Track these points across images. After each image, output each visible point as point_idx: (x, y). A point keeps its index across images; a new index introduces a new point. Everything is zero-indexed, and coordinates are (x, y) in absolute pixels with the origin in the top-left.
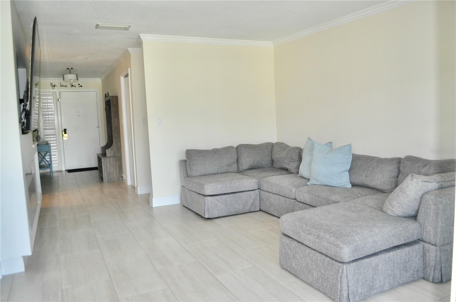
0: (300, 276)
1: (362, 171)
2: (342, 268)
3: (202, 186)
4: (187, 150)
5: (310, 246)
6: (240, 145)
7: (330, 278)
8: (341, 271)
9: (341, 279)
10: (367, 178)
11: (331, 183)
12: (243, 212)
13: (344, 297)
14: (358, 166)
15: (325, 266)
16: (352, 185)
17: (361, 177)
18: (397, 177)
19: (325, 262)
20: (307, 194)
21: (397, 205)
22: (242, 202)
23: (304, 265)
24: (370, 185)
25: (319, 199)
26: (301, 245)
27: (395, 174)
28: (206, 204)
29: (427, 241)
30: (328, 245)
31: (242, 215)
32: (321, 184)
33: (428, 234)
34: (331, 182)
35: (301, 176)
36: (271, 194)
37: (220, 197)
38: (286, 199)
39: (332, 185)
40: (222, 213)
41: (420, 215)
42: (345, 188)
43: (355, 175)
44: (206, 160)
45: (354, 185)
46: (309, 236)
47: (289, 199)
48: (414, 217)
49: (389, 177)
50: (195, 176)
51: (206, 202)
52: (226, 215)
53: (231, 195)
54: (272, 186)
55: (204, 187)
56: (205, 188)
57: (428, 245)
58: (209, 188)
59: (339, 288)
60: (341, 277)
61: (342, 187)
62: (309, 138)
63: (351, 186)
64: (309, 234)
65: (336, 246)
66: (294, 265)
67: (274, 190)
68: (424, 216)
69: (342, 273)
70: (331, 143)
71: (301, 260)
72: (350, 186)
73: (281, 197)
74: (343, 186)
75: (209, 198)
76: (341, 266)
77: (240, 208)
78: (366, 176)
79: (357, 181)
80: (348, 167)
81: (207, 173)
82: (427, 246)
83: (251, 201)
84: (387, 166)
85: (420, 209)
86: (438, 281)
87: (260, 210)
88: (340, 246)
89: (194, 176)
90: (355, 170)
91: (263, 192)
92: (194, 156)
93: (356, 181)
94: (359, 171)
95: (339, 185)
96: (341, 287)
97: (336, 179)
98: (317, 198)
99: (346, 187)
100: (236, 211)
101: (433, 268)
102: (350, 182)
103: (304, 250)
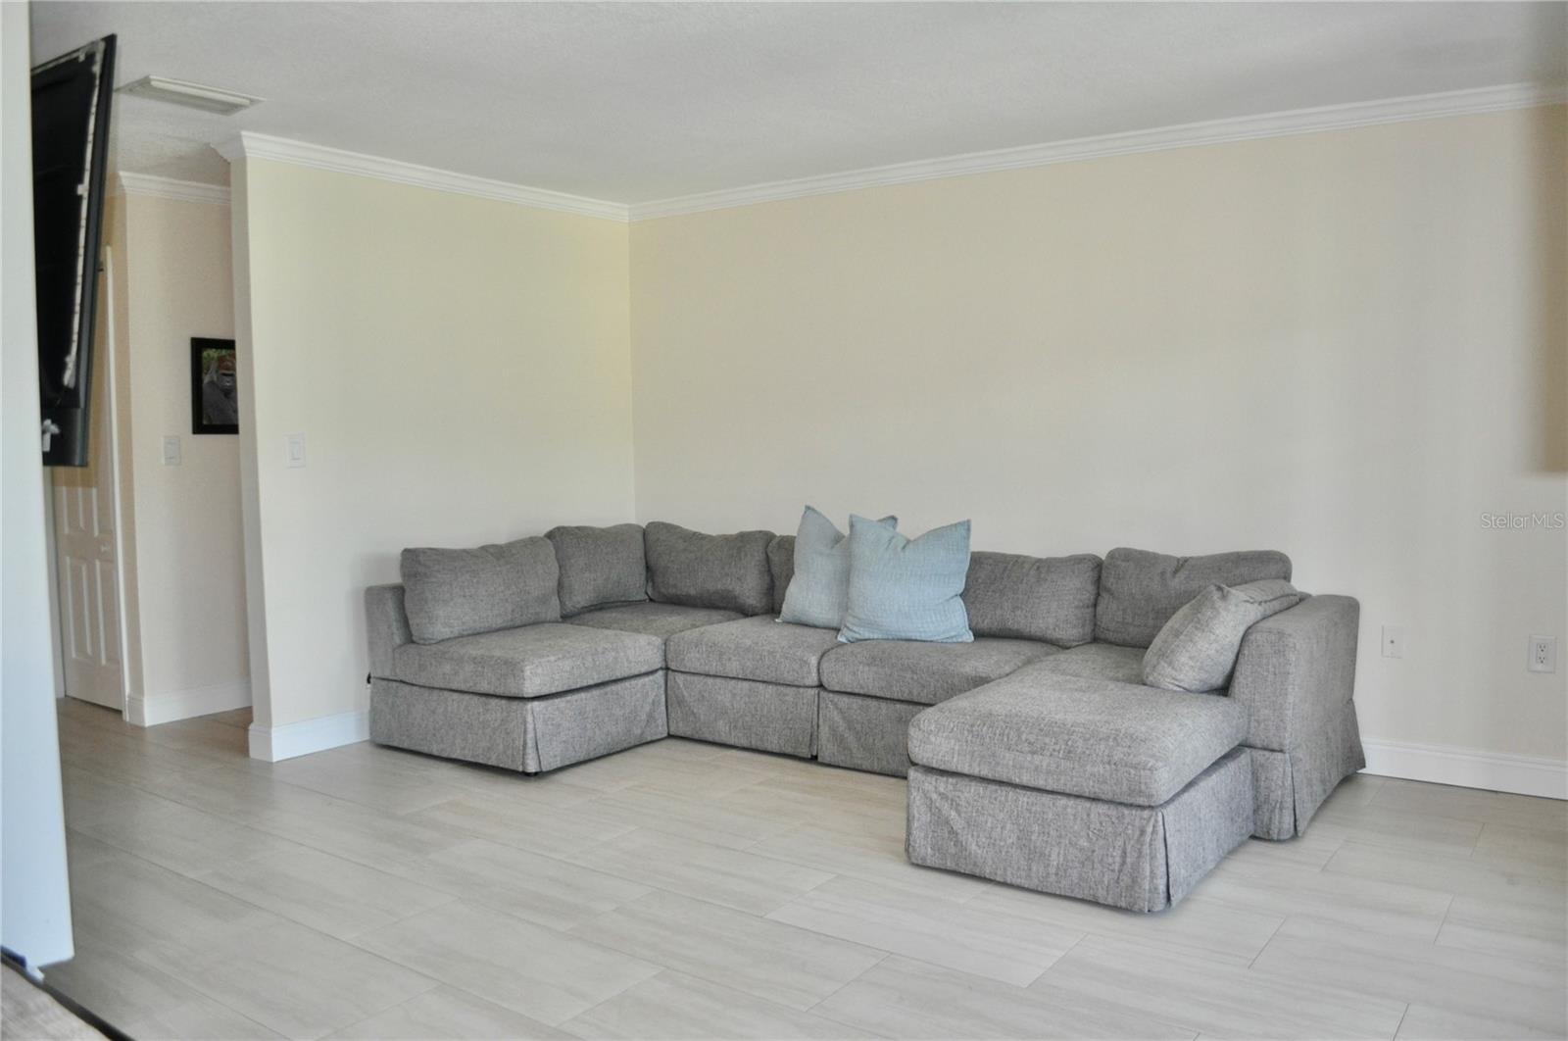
0: (996, 874)
1: (997, 595)
2: (1153, 820)
3: (513, 667)
4: (407, 552)
5: (1041, 783)
6: (558, 529)
7: (1115, 854)
8: (1149, 830)
9: (1151, 849)
10: (1018, 613)
11: (920, 632)
12: (625, 745)
13: (1159, 893)
14: (980, 581)
15: (1092, 826)
16: (974, 635)
17: (999, 612)
18: (1095, 605)
19: (1092, 816)
20: (868, 665)
21: (1191, 663)
22: (624, 714)
23: (1010, 841)
24: (1028, 630)
25: (915, 677)
26: (997, 787)
27: (1088, 596)
28: (530, 727)
29: (1259, 744)
30: (1106, 771)
31: (627, 754)
32: (885, 637)
33: (1262, 726)
34: (921, 630)
35: (789, 623)
36: (718, 680)
37: (568, 702)
38: (782, 688)
39: (923, 637)
40: (573, 754)
41: (1239, 683)
42: (961, 643)
43: (978, 606)
44: (478, 582)
45: (980, 635)
46: (1033, 758)
47: (794, 689)
48: (1224, 690)
49: (1077, 607)
50: (443, 640)
51: (530, 719)
52: (582, 759)
53: (596, 692)
54: (721, 654)
55: (522, 671)
56: (527, 673)
57: (1261, 752)
58: (540, 671)
59: (1148, 874)
60: (1151, 845)
61: (950, 641)
62: (808, 508)
63: (973, 638)
64: (1033, 753)
65: (1136, 768)
66: (974, 847)
67: (733, 667)
68: (1250, 685)
69: (1154, 832)
70: (894, 519)
71: (999, 829)
72: (969, 637)
73: (761, 686)
74: (952, 637)
75: (536, 704)
76: (1151, 816)
77: (619, 733)
78: (1015, 609)
79: (985, 624)
80: (960, 586)
81: (482, 625)
82: (1259, 755)
83: (647, 708)
84: (1068, 579)
85: (1238, 668)
86: (1288, 837)
87: (670, 736)
88: (1150, 765)
89: (440, 639)
90: (975, 592)
91: (680, 679)
92: (439, 571)
93: (983, 622)
94: (989, 594)
95: (942, 636)
96: (1152, 872)
97: (934, 619)
98: (909, 675)
99: (960, 640)
100: (609, 744)
101: (1278, 805)
102: (969, 625)
103: (1009, 799)
